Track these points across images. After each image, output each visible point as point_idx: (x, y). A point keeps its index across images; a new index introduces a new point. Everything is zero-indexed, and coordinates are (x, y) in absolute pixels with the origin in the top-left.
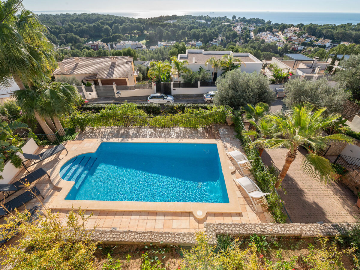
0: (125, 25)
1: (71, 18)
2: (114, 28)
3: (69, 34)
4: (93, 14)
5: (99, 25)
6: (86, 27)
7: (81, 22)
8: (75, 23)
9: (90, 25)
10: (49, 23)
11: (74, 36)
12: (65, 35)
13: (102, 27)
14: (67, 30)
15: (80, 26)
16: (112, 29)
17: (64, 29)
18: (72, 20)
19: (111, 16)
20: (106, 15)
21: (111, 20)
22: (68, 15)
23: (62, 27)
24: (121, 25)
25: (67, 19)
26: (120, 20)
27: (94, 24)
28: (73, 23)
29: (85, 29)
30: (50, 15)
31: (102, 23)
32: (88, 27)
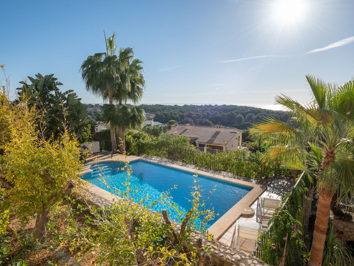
0: (259, 115)
1: (212, 108)
2: (248, 117)
3: (204, 119)
4: (231, 106)
5: (233, 114)
6: (221, 115)
7: (218, 111)
8: (213, 111)
9: (225, 114)
10: (194, 111)
11: (208, 121)
12: (201, 120)
13: (236, 116)
14: (204, 117)
15: (216, 114)
16: (245, 118)
17: (202, 116)
18: (212, 109)
19: (248, 107)
20: (243, 106)
21: (247, 110)
22: (210, 106)
23: (201, 114)
24: (255, 115)
25: (208, 108)
26: (256, 111)
27: (229, 113)
28: (211, 112)
29: (219, 116)
30: (197, 105)
31: (236, 112)
32: (224, 115)
